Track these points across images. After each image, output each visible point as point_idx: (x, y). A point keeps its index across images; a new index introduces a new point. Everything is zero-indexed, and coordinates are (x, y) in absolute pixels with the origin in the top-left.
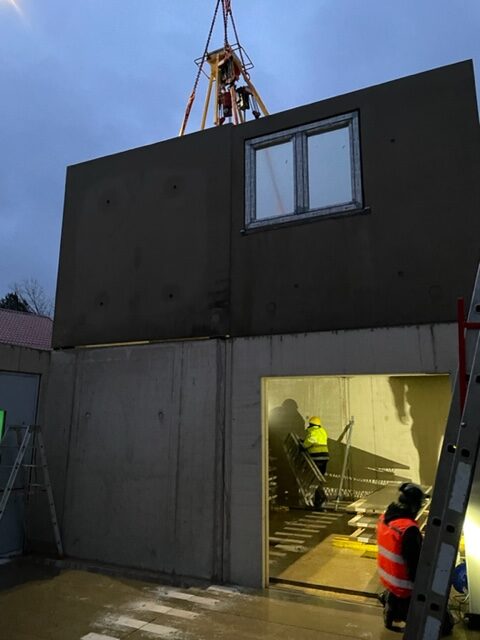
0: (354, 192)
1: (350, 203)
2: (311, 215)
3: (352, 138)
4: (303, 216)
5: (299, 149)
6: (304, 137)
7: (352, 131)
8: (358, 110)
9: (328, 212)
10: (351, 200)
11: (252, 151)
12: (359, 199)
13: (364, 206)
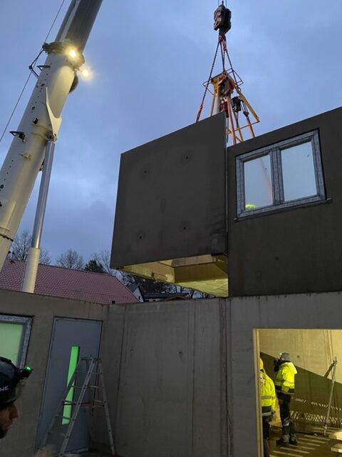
0: (318, 187)
1: (315, 196)
2: (286, 206)
3: (314, 149)
4: (280, 207)
5: (275, 160)
6: (278, 151)
7: (314, 144)
8: (318, 129)
9: (298, 203)
10: (316, 193)
11: (241, 164)
12: (323, 193)
13: (326, 198)
